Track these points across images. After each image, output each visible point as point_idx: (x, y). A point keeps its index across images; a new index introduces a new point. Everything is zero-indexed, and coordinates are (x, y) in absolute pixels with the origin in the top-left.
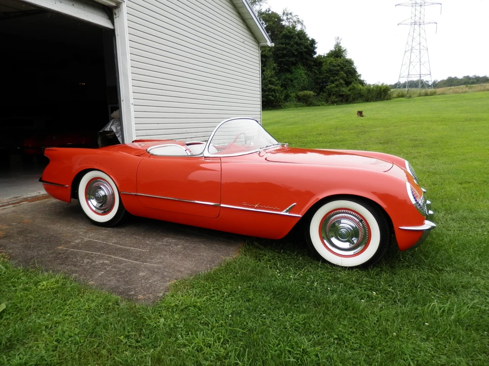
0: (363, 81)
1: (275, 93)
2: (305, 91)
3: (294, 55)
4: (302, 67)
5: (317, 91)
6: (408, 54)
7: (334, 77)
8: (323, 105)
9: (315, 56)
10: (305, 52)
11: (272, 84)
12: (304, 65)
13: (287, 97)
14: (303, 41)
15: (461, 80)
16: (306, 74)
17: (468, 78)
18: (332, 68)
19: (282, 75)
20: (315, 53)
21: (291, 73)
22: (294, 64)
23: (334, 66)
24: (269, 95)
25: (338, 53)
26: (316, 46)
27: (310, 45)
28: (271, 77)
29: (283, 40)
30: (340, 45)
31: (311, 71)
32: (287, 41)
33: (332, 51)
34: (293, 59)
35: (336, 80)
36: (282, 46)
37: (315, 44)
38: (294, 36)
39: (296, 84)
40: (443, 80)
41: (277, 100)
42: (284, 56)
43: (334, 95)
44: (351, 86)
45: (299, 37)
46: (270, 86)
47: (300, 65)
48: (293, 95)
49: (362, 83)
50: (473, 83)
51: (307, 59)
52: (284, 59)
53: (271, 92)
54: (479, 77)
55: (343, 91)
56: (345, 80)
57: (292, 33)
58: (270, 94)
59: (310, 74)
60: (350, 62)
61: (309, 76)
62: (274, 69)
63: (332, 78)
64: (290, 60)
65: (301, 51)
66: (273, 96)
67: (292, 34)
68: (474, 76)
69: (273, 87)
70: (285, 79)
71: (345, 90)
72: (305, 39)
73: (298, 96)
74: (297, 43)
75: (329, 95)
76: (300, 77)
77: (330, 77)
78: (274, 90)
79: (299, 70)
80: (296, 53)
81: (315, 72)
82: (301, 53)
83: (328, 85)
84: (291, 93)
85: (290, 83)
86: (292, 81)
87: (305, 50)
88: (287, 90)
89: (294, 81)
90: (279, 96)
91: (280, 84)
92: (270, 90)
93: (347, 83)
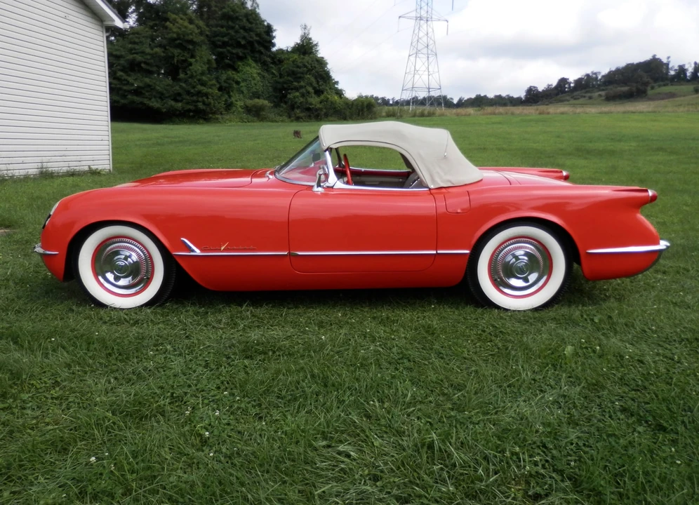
0: (341, 90)
1: (208, 98)
2: (257, 100)
3: (239, 45)
4: (254, 64)
5: (275, 100)
6: (412, 58)
7: (299, 82)
8: (282, 121)
9: (274, 49)
10: (259, 43)
11: (203, 84)
12: (256, 61)
13: (229, 106)
14: (254, 25)
15: (492, 99)
16: (259, 74)
17: (499, 97)
18: (295, 69)
19: (222, 73)
20: (274, 45)
21: (235, 69)
22: (241, 58)
23: (298, 67)
24: (198, 101)
25: (305, 48)
26: (274, 34)
27: (265, 32)
28: (203, 74)
29: (223, 22)
30: (310, 37)
31: (267, 71)
32: (230, 23)
33: (297, 44)
34: (240, 51)
35: (302, 87)
36: (222, 30)
37: (272, 32)
38: (240, 18)
39: (244, 89)
40: (471, 99)
41: (211, 110)
42: (225, 44)
43: (298, 107)
44: (322, 97)
45: (248, 20)
46: (200, 87)
47: (250, 61)
48: (240, 103)
49: (339, 93)
50: (505, 105)
51: (261, 53)
52: (225, 50)
53: (202, 97)
54: (513, 97)
55: (311, 104)
56: (314, 88)
57: (237, 12)
58: (200, 99)
59: (266, 75)
60: (321, 63)
61: (264, 77)
62: (209, 62)
63: (296, 84)
64: (234, 51)
65: (251, 40)
66: (204, 103)
67: (237, 14)
68: (508, 95)
69: (204, 89)
70: (227, 79)
71: (314, 100)
72: (256, 24)
73: (247, 107)
74: (244, 28)
75: (293, 107)
76: (250, 79)
77: (292, 82)
78: (206, 95)
79: (248, 68)
80: (243, 42)
81: (273, 74)
82: (251, 43)
83: (290, 93)
84: (236, 101)
85: (235, 86)
86: (238, 83)
87: (258, 38)
88: (230, 97)
89: (242, 84)
90: (214, 103)
91: (218, 86)
92: (199, 93)
93: (318, 92)
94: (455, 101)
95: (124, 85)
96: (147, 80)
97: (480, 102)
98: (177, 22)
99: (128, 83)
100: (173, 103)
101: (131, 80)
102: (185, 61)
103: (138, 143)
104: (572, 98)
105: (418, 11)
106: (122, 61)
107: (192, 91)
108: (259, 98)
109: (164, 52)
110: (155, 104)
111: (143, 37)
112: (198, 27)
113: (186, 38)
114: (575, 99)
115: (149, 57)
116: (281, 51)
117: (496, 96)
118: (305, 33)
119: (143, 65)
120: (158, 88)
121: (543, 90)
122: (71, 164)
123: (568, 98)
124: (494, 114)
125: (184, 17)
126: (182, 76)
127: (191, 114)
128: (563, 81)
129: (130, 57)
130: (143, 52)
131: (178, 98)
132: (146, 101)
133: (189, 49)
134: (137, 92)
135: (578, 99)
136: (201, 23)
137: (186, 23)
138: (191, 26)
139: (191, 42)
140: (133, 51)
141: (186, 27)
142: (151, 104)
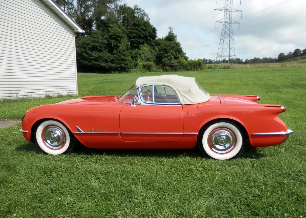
0: (187, 57)
1: (126, 62)
2: (148, 62)
3: (140, 37)
5: (157, 62)
6: (222, 41)
7: (167, 54)
8: (160, 72)
9: (157, 39)
10: (150, 36)
11: (124, 55)
12: (148, 45)
13: (136, 65)
14: (147, 28)
15: (262, 60)
16: (149, 50)
17: (265, 59)
18: (166, 48)
19: (133, 50)
20: (156, 37)
21: (139, 49)
22: (142, 43)
23: (167, 47)
25: (171, 38)
27: (152, 31)
28: (124, 51)
29: (134, 27)
30: (173, 33)
31: (154, 49)
32: (137, 27)
33: (167, 36)
34: (141, 41)
35: (169, 56)
36: (133, 31)
37: (155, 31)
38: (141, 25)
39: (143, 57)
41: (128, 67)
42: (134, 37)
43: (167, 65)
44: (178, 60)
45: (145, 26)
46: (123, 57)
47: (146, 45)
48: (141, 64)
49: (186, 58)
50: (268, 62)
51: (150, 41)
52: (134, 40)
53: (124, 61)
54: (272, 59)
55: (173, 64)
56: (174, 56)
57: (140, 22)
58: (123, 62)
59: (153, 51)
60: (178, 44)
61: (152, 51)
62: (127, 45)
64: (138, 40)
65: (146, 35)
66: (124, 64)
67: (140, 23)
68: (269, 58)
69: (125, 58)
70: (135, 53)
71: (174, 62)
72: (148, 28)
73: (144, 65)
74: (143, 30)
75: (164, 65)
76: (146, 52)
77: (164, 54)
78: (126, 60)
79: (145, 48)
80: (142, 36)
81: (156, 50)
82: (146, 36)
83: (163, 59)
84: (139, 63)
85: (139, 56)
86: (140, 54)
87: (149, 34)
88: (136, 61)
89: (142, 55)
90: (129, 64)
91: (131, 56)
92: (122, 60)
93: (176, 58)
94: (244, 61)
95: (90, 56)
96: (100, 54)
97: (255, 61)
98: (113, 28)
99: (92, 56)
100: (111, 64)
101: (93, 54)
102: (117, 45)
103: (93, 82)
104: (301, 58)
105: (225, 19)
106: (89, 46)
107: (120, 58)
108: (149, 61)
109: (107, 41)
110: (104, 65)
111: (99, 35)
112: (123, 30)
113: (117, 35)
114: (303, 59)
115: (101, 44)
116: (160, 40)
117: (264, 58)
118: (170, 31)
119: (98, 48)
120: (105, 57)
121: (287, 55)
122: (60, 92)
123: (299, 59)
124: (259, 67)
125: (116, 26)
126: (115, 52)
127: (119, 69)
128: (297, 51)
129: (93, 44)
130: (98, 42)
131: (113, 62)
132: (99, 63)
133: (118, 40)
134: (96, 60)
135: (305, 59)
136: (124, 28)
137: (117, 28)
138: (119, 30)
139: (119, 36)
140: (94, 41)
141: (117, 30)
142: (102, 65)
